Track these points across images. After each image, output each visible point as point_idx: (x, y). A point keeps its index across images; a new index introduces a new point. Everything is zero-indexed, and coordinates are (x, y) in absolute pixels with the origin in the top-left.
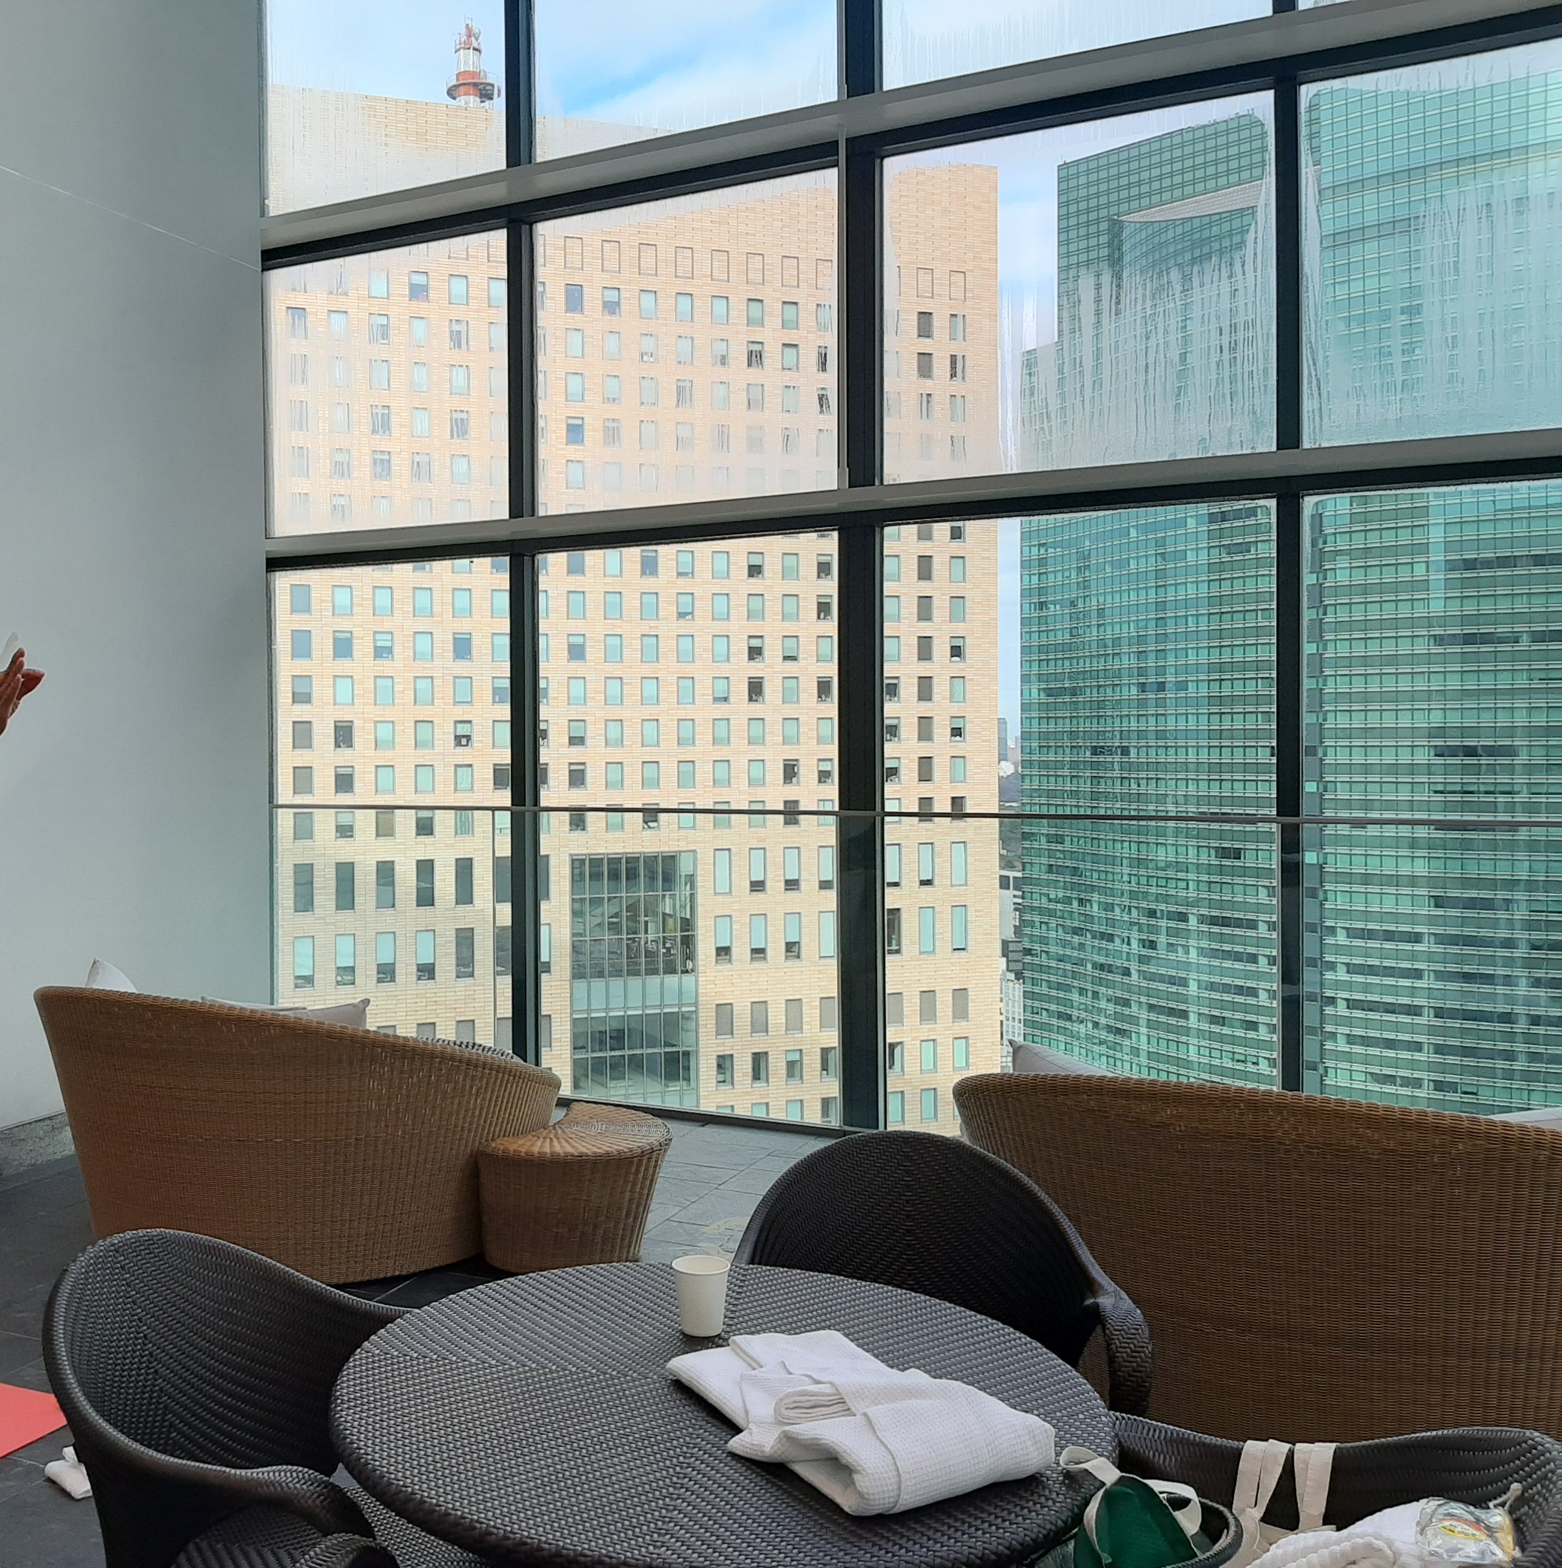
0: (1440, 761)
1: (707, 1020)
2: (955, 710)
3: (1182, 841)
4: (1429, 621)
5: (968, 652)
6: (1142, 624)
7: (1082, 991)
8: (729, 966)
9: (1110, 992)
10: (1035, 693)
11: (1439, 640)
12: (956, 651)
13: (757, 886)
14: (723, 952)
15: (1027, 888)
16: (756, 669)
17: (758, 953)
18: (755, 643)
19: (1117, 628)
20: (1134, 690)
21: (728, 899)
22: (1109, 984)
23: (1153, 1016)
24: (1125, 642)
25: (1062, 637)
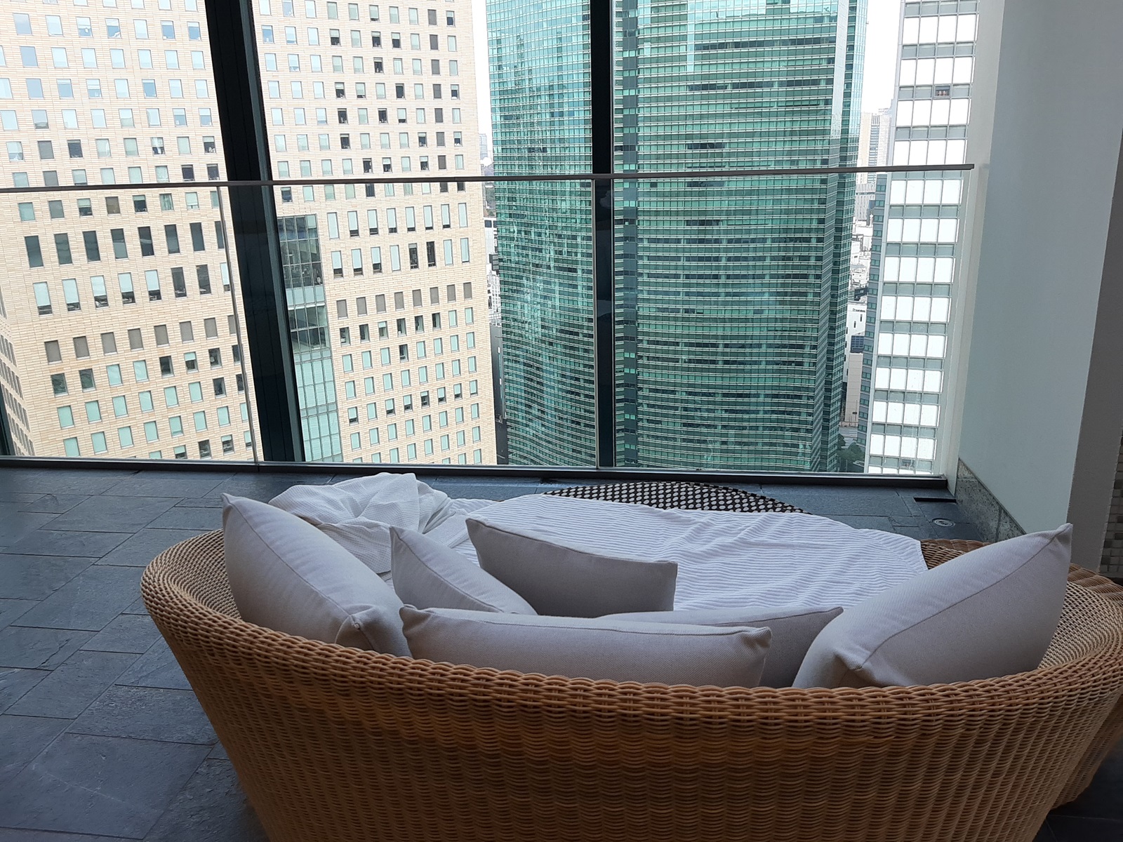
0: (690, 151)
1: (332, 309)
2: (457, 128)
3: (573, 198)
4: (686, 78)
5: (461, 94)
6: (551, 79)
7: (528, 279)
8: (342, 279)
9: (541, 278)
10: (498, 118)
11: (692, 88)
12: (455, 93)
13: (354, 233)
14: (338, 272)
15: (499, 227)
16: (341, 103)
17: (358, 271)
18: (340, 87)
19: (538, 80)
20: (548, 116)
21: (338, 241)
22: (541, 274)
23: (562, 289)
24: (542, 88)
25: (510, 86)
